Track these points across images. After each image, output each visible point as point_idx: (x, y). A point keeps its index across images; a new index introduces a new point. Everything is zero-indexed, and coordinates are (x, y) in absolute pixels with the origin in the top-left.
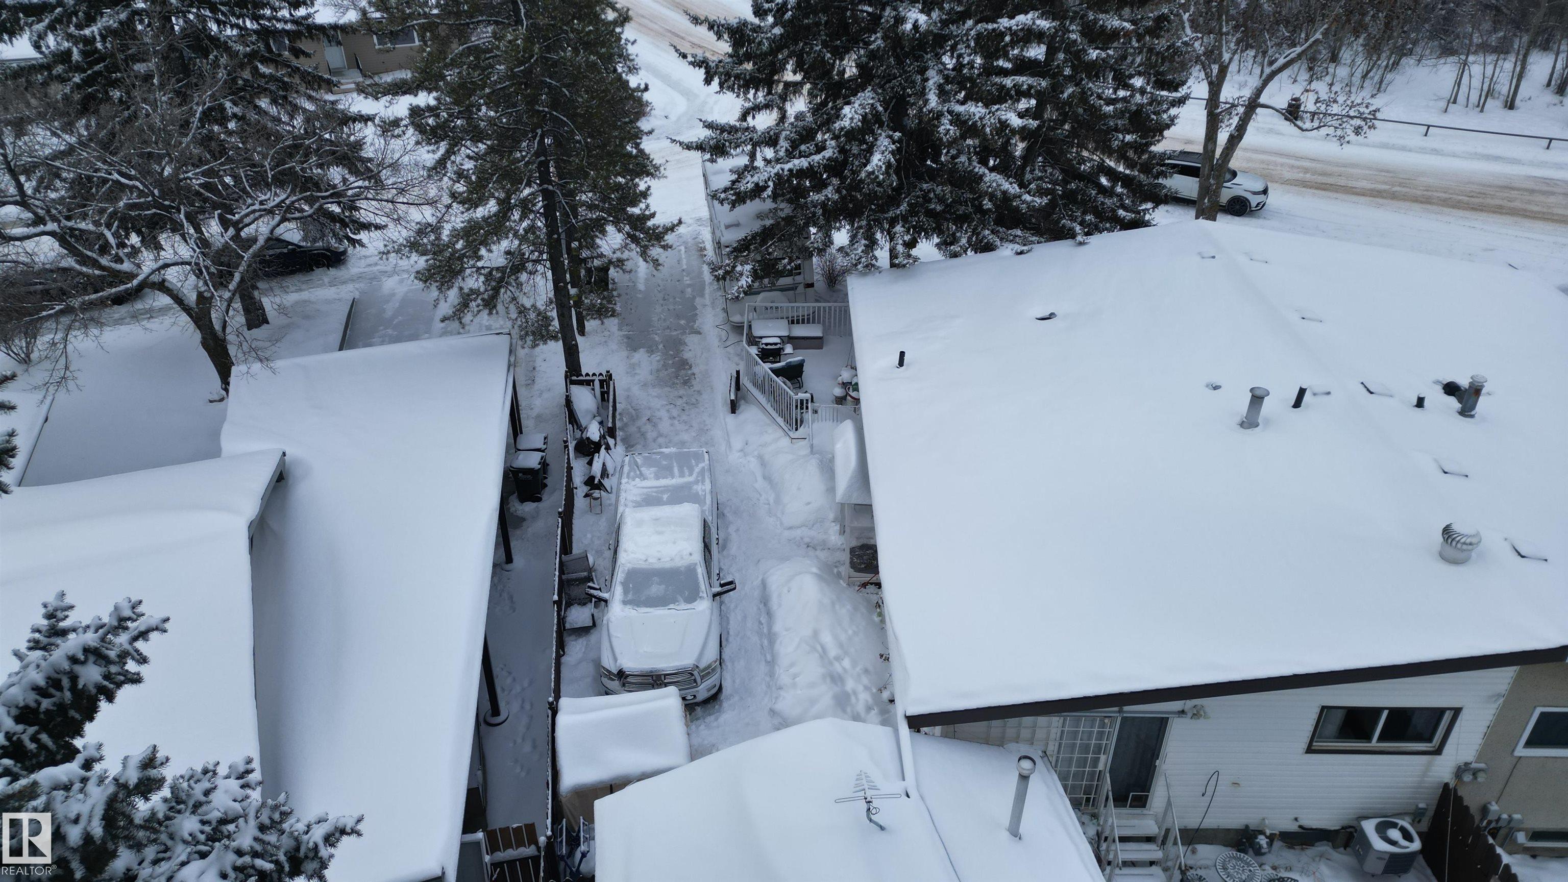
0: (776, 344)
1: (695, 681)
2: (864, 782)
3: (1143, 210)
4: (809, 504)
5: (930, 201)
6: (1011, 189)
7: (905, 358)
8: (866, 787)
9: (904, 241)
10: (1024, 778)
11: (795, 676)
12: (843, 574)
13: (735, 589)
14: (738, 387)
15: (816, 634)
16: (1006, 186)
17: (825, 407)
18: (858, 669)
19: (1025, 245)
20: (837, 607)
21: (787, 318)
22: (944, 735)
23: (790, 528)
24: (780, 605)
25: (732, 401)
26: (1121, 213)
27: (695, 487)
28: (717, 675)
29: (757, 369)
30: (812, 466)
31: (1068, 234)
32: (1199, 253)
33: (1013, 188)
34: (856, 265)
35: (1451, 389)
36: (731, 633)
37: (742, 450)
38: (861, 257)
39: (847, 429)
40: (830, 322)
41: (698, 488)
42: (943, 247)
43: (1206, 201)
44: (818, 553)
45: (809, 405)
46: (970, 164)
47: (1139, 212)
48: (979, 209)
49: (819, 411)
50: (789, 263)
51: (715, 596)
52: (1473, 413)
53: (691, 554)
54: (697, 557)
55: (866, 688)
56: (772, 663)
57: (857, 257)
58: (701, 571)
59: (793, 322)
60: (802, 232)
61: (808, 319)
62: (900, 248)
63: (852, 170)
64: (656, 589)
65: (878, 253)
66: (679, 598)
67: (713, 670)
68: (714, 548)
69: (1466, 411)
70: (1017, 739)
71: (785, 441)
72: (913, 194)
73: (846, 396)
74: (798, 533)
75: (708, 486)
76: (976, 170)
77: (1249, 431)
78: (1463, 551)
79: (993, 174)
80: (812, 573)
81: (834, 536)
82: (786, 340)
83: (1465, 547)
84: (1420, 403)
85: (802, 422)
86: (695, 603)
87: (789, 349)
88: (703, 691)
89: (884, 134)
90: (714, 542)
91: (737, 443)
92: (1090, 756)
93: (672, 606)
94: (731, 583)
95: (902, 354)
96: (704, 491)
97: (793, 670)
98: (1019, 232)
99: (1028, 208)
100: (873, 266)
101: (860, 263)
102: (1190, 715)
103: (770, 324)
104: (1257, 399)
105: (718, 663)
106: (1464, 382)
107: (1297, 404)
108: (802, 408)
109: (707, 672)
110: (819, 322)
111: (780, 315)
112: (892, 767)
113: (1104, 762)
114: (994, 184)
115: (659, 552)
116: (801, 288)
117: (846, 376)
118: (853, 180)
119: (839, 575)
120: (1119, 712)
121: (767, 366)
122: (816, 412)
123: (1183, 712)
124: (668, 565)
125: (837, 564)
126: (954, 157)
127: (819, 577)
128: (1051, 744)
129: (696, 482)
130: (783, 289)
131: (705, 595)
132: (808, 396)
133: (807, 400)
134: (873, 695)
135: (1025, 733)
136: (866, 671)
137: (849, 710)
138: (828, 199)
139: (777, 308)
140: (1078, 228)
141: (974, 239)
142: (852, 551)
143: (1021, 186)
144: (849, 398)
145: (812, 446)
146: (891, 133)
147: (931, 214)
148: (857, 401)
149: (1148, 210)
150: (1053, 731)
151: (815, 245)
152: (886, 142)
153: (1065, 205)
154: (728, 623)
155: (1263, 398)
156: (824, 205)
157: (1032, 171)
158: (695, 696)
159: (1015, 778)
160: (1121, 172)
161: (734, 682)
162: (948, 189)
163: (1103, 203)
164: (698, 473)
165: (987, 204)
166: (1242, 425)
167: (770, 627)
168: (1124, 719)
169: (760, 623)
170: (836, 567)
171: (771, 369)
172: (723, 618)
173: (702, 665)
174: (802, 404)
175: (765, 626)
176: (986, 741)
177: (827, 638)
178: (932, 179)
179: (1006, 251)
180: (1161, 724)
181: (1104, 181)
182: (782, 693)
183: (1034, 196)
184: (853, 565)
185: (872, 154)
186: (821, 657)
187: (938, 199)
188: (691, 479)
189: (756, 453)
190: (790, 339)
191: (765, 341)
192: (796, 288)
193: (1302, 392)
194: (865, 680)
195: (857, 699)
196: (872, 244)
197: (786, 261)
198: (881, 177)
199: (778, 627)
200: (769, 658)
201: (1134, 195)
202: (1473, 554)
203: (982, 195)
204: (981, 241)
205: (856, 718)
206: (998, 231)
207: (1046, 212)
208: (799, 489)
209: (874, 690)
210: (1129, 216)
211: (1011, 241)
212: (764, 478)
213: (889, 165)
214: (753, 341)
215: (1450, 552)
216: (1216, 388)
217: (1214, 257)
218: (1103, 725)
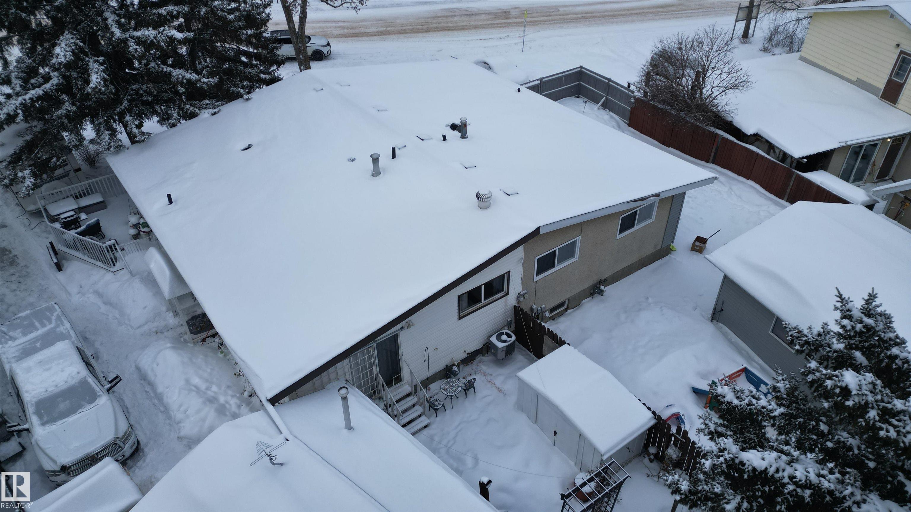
0: (72, 216)
1: (120, 447)
2: (262, 446)
3: (272, 71)
4: (145, 307)
5: (141, 95)
6: (192, 77)
7: (172, 197)
8: (264, 448)
9: (136, 125)
10: (345, 399)
11: (186, 411)
12: (188, 339)
13: (121, 380)
14: (56, 253)
15: (187, 381)
16: (188, 76)
17: (130, 245)
18: (223, 388)
19: (215, 108)
20: (194, 360)
21: (71, 195)
22: (292, 399)
23: (139, 327)
24: (156, 376)
25: (56, 264)
26: (262, 76)
27: (58, 329)
28: (133, 435)
29: (65, 236)
30: (137, 284)
31: (238, 96)
32: (314, 89)
33: (194, 77)
34: (108, 149)
35: (454, 127)
36: (129, 406)
37: (79, 293)
38: (110, 143)
39: (153, 252)
40: (104, 189)
41: (61, 329)
42: (163, 122)
43: (301, 56)
44: (166, 334)
45: (117, 247)
46: (159, 67)
47: (270, 73)
48: (176, 93)
49: (126, 248)
50: (58, 161)
51: (108, 390)
52: (466, 136)
53: (78, 373)
54: (84, 372)
55: (232, 396)
56: (166, 411)
57: (107, 143)
58: (91, 380)
59: (77, 198)
60: (58, 138)
61: (88, 192)
62: (135, 130)
63: (78, 88)
64: (63, 406)
65: (119, 136)
66: (83, 403)
67: (129, 434)
68: (93, 362)
69: (464, 136)
70: (330, 381)
71: (109, 276)
72: (128, 94)
73: (139, 232)
74: (146, 328)
75: (68, 325)
76: (165, 70)
77: (378, 177)
78: (487, 202)
79: (177, 70)
80: (167, 348)
81: (171, 320)
82: (77, 211)
83: (486, 200)
84: (444, 138)
85: (116, 259)
86: (97, 401)
87: (83, 216)
88: (127, 450)
89: (91, 60)
90: (91, 358)
91: (73, 289)
92: (368, 370)
93: (80, 410)
94: (116, 378)
95: (169, 196)
96: (67, 329)
97: (182, 409)
98: (208, 102)
99: (208, 86)
100: (121, 146)
101: (111, 147)
102: (406, 328)
103: (61, 203)
104: (375, 160)
105: (130, 428)
106: (458, 122)
107: (394, 156)
108: (112, 251)
109: (126, 437)
110: (97, 192)
111: (65, 196)
112: (272, 430)
113: (376, 370)
114: (180, 76)
115: (53, 381)
116: (72, 174)
117: (134, 220)
118: (82, 95)
119: (186, 341)
120: (374, 342)
121: (73, 232)
122: (123, 250)
123: (402, 327)
124: (65, 387)
125: (181, 335)
126: (146, 65)
127: (174, 348)
128: (347, 374)
129: (58, 326)
130: (59, 178)
131: (102, 393)
132: (113, 242)
133: (114, 245)
134: (238, 398)
135: (333, 376)
136: (229, 387)
137: (228, 413)
138: (69, 111)
139: (60, 192)
140: (242, 91)
141: (181, 112)
142: (188, 322)
143: (198, 73)
144: (141, 233)
145: (131, 272)
146: (96, 58)
147: (146, 103)
148: (150, 232)
149: (275, 70)
150: (346, 367)
151: (73, 143)
152: (96, 65)
153: (228, 79)
154: (124, 403)
155: (378, 159)
156: (67, 116)
157: (200, 63)
158: (124, 456)
159: (339, 402)
160: (252, 52)
161: (145, 434)
162: (151, 86)
163: (250, 73)
164: (56, 320)
165: (181, 90)
166: (373, 175)
167: (155, 392)
168: (377, 345)
169: (146, 392)
170: (181, 337)
171: (77, 233)
172: (120, 401)
173: (120, 435)
174: (112, 248)
175: (151, 392)
176: (315, 390)
177: (196, 381)
178: (136, 81)
179: (205, 114)
180: (395, 339)
181: (244, 59)
182: (181, 425)
183: (208, 78)
184: (192, 332)
185: (89, 75)
186: (197, 393)
187: (147, 93)
188: (53, 325)
189: (91, 290)
190: (81, 209)
191: (63, 216)
192: (68, 175)
193: (394, 150)
194: (230, 392)
195: (230, 405)
196: (113, 133)
197: (54, 159)
198: (103, 89)
199: (160, 389)
200: (162, 409)
201: (265, 64)
202: (491, 202)
203: (175, 85)
204: (187, 112)
205: (235, 416)
206: (195, 104)
207: (219, 85)
208: (134, 301)
209: (238, 395)
210: (268, 77)
211: (205, 108)
212: (105, 303)
213: (105, 80)
214: (53, 219)
215: (482, 204)
216: (353, 160)
217: (322, 89)
218: (369, 352)
